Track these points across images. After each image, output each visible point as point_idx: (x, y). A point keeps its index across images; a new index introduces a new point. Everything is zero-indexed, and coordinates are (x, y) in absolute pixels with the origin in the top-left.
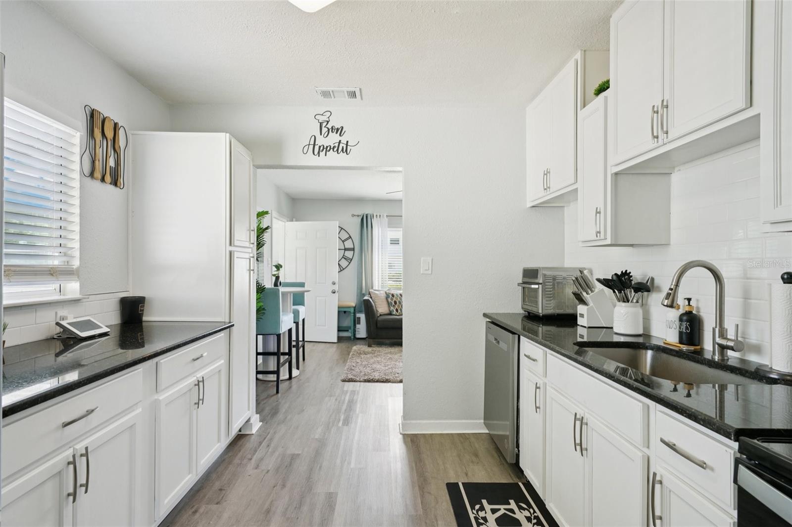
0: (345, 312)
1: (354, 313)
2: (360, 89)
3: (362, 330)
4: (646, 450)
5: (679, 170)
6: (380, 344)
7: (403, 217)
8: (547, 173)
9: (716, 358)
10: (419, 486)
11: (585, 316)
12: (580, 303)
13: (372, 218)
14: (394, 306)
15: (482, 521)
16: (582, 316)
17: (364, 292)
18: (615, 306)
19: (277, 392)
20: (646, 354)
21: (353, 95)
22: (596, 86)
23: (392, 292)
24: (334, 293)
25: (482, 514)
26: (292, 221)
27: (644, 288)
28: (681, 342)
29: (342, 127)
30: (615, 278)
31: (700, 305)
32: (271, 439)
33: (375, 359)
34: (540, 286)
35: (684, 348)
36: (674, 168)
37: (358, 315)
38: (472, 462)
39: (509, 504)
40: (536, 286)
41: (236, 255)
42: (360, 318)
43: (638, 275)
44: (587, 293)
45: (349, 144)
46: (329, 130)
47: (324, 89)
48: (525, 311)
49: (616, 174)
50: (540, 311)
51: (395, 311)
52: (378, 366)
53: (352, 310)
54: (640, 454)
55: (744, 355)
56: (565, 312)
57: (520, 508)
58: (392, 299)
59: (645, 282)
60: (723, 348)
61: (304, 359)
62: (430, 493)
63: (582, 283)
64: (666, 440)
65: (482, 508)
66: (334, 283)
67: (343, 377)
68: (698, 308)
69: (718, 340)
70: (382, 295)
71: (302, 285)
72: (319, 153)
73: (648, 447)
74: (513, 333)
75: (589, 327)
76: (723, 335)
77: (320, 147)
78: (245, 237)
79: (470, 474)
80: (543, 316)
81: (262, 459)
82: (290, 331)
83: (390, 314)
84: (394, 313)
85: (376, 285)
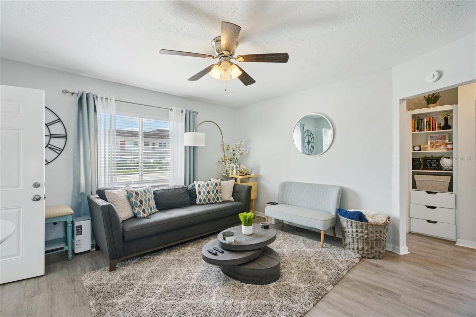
0: (56, 223)
1: (73, 222)
3: (85, 243)
13: (95, 99)
14: (139, 206)
23: (136, 189)
24: (38, 200)
37: (77, 224)
42: (81, 226)
51: (142, 212)
53: (69, 219)
58: (135, 198)
66: (37, 186)
70: (123, 195)
83: (136, 218)
84: (141, 216)
85: (103, 182)
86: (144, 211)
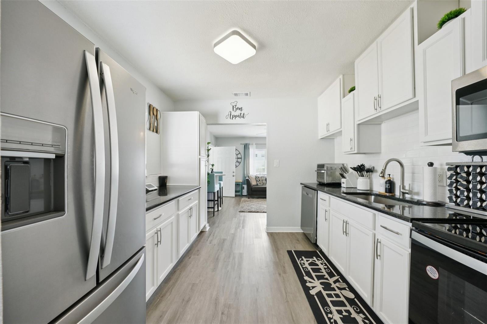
0: (238, 184)
1: (242, 185)
2: (250, 92)
3: (245, 192)
4: (374, 231)
5: (385, 122)
6: (253, 198)
7: (267, 144)
8: (328, 125)
9: (401, 197)
10: (276, 252)
11: (345, 183)
12: (343, 178)
13: (249, 145)
15: (303, 264)
16: (343, 183)
17: (246, 176)
18: (357, 179)
19: (214, 216)
20: (371, 197)
21: (247, 94)
22: (349, 89)
23: (258, 176)
24: (234, 176)
25: (302, 262)
26: (216, 146)
27: (370, 171)
28: (386, 192)
29: (242, 108)
30: (358, 167)
31: (394, 177)
32: (214, 233)
33: (252, 203)
34: (325, 171)
35: (388, 194)
36: (382, 122)
37: (243, 186)
38: (297, 243)
39: (313, 258)
40: (323, 171)
41: (201, 159)
43: (367, 166)
44: (346, 174)
45: (245, 114)
46: (236, 109)
47: (235, 93)
48: (318, 182)
49: (359, 124)
50: (325, 182)
52: (253, 206)
53: (241, 184)
54: (372, 233)
55: (412, 196)
56: (336, 182)
57: (318, 260)
58: (258, 179)
59: (371, 168)
60: (404, 193)
61: (222, 203)
62: (280, 254)
63: (344, 169)
64: (383, 225)
65: (302, 260)
66: (234, 172)
67: (239, 210)
68: (393, 178)
69: (402, 190)
70: (254, 177)
71: (222, 173)
72: (232, 118)
73: (375, 230)
74: (315, 190)
75: (347, 188)
76: (404, 188)
77: (233, 116)
78: (204, 153)
79: (296, 247)
80: (327, 183)
81: (212, 240)
82: (218, 191)
83: (257, 185)
85: (251, 173)
86: (260, 183)
